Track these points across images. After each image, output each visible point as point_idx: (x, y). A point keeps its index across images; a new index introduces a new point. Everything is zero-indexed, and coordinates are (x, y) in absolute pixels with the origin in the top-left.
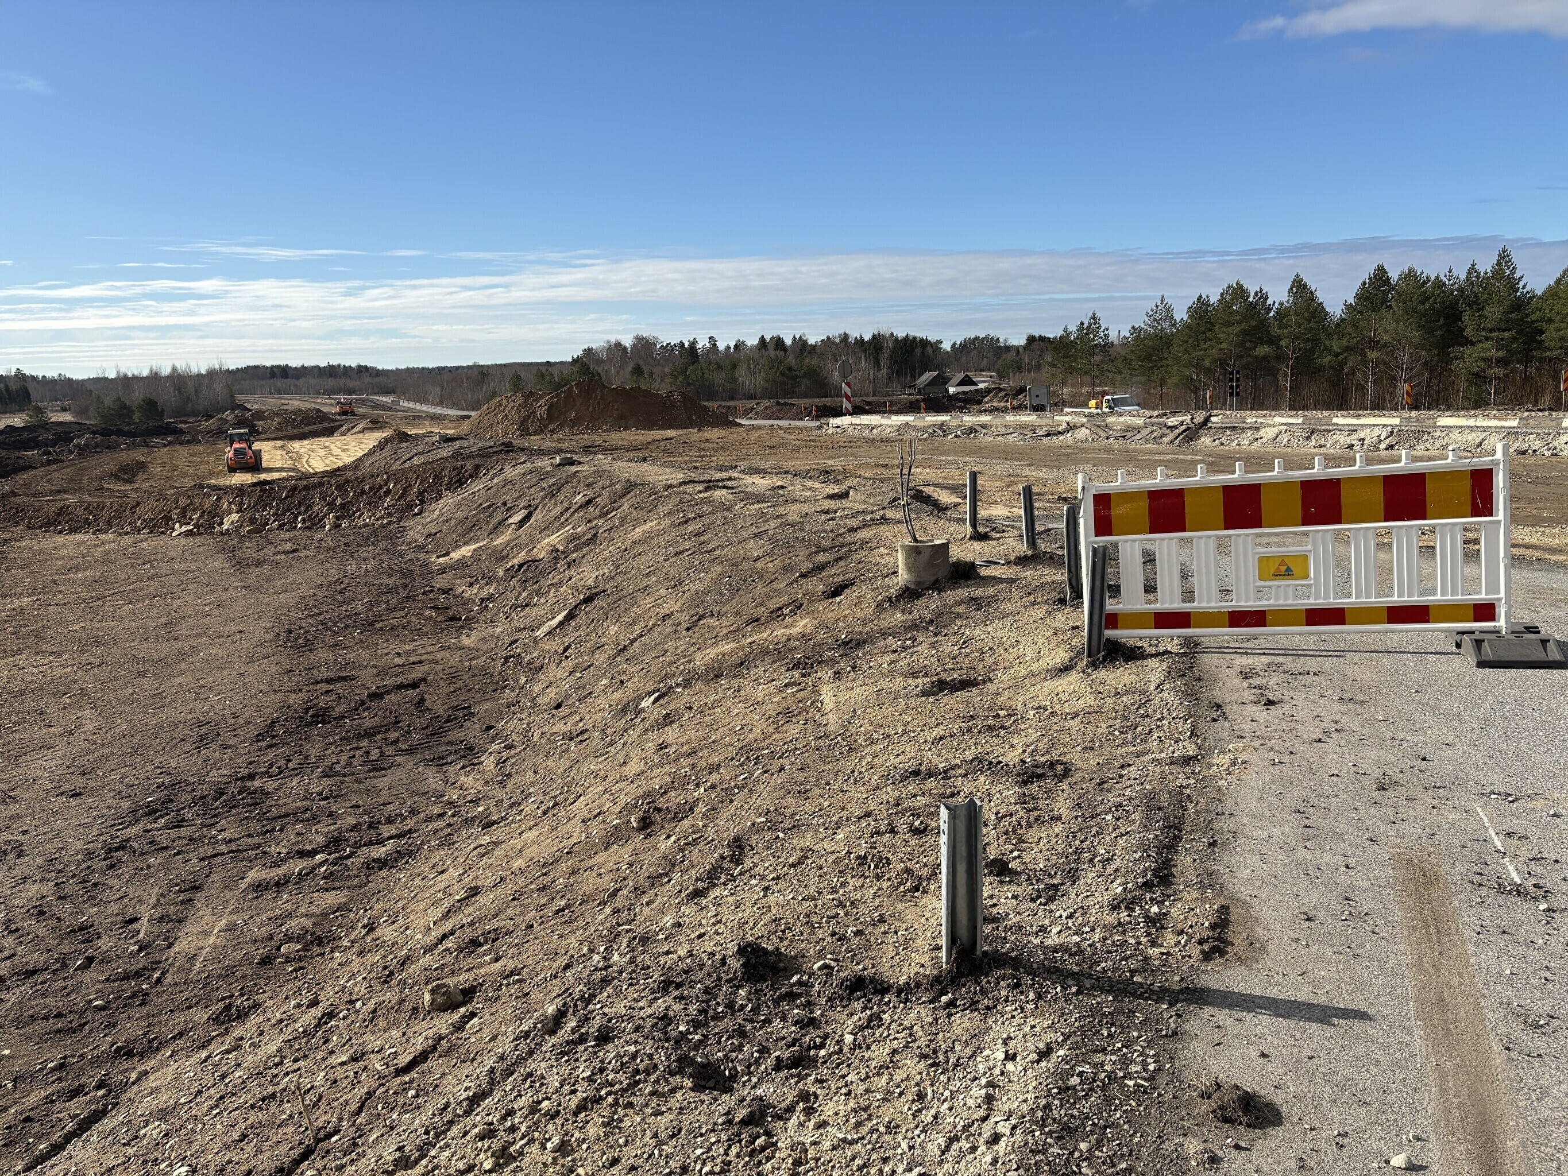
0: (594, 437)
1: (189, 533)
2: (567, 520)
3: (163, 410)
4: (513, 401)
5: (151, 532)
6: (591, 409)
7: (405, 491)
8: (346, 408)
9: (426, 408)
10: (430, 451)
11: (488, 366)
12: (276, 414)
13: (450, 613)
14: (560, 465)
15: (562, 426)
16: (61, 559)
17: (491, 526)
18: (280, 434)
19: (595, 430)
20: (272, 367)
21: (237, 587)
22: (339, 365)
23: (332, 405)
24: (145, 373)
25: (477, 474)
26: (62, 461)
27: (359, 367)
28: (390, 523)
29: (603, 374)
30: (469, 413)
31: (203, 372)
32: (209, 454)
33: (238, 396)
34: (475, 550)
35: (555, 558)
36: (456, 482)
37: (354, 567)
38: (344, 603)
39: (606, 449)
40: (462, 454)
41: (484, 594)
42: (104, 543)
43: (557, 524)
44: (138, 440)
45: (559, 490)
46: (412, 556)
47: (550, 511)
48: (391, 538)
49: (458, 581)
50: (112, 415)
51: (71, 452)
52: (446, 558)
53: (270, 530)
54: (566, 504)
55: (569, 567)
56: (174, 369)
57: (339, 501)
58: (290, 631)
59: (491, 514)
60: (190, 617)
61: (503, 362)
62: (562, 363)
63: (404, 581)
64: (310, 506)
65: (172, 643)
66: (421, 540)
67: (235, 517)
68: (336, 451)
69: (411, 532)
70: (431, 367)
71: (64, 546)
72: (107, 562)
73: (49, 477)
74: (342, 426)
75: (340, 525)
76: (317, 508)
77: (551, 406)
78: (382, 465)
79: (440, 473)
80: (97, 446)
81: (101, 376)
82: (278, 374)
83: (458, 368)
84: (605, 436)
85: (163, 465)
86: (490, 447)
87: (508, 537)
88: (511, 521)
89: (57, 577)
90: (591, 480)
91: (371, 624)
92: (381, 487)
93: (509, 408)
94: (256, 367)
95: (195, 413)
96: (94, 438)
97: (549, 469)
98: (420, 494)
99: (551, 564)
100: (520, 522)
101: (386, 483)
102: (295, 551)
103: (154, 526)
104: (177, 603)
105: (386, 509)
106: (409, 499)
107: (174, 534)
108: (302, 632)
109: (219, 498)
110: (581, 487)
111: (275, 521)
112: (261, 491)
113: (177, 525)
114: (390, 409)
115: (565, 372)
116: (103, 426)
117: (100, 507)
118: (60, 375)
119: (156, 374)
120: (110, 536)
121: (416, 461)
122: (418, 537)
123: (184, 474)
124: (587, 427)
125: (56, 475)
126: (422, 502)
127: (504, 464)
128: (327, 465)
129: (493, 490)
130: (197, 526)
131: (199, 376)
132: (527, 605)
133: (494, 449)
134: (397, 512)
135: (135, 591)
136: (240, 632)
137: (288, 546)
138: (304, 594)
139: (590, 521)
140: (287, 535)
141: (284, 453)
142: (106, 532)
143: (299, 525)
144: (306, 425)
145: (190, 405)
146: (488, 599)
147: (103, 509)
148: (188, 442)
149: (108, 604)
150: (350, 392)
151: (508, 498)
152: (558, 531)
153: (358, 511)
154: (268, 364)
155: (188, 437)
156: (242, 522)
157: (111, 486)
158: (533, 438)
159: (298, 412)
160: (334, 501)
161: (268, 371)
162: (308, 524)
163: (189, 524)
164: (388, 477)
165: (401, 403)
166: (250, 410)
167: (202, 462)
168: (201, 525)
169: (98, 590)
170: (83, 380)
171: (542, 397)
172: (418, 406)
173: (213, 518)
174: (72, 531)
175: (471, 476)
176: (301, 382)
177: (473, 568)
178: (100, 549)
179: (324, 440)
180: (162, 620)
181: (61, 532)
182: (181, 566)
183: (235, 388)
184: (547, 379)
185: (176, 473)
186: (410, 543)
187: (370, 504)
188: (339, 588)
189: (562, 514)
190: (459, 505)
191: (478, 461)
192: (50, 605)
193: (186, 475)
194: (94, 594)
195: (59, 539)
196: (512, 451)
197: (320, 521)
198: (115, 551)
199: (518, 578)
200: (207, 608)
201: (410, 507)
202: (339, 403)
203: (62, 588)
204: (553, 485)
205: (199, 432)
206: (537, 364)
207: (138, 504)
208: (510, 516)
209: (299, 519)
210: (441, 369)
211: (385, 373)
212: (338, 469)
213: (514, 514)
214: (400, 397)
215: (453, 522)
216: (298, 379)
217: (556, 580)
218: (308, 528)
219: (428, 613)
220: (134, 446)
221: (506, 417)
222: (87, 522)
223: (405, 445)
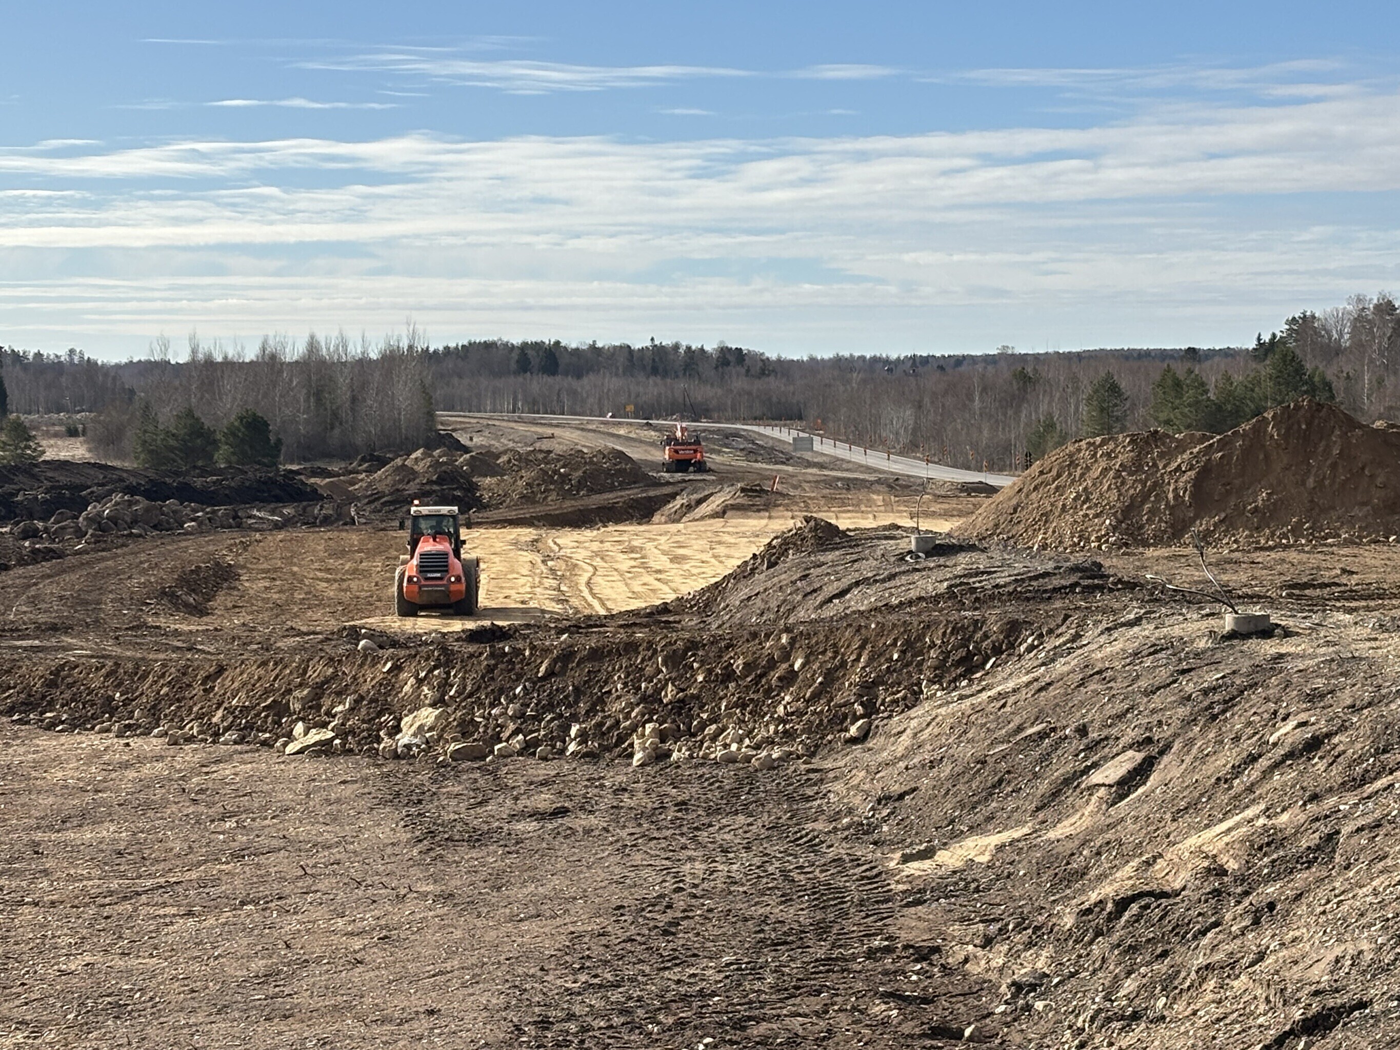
0: (1315, 560)
1: (324, 749)
2: (1250, 789)
3: (279, 442)
4: (1108, 455)
5: (241, 741)
6: (1311, 482)
7: (831, 677)
8: (685, 453)
9: (877, 460)
10: (892, 577)
11: (1037, 357)
12: (525, 460)
13: (935, 1014)
14: (1232, 635)
15: (1229, 524)
16: (50, 791)
17: (1044, 787)
18: (527, 512)
19: (1317, 537)
20: (525, 345)
21: (424, 896)
22: (676, 347)
23: (653, 444)
24: (250, 354)
25: (1012, 646)
26: (59, 555)
27: (724, 351)
28: (787, 757)
29: (1339, 386)
30: (992, 480)
31: (374, 355)
32: (371, 554)
33: (442, 414)
34: (1000, 848)
35: (1216, 893)
36: (957, 664)
37: (700, 867)
38: (675, 960)
39: (1352, 595)
40: (973, 590)
41: (1022, 973)
42: (141, 760)
43: (1222, 798)
44: (222, 510)
45: (1229, 703)
46: (840, 850)
47: (1203, 758)
48: (790, 798)
49: (955, 929)
50: (171, 449)
51: (80, 534)
52: (927, 864)
53: (503, 755)
54: (1248, 746)
55: (1256, 922)
56: (313, 345)
57: (670, 694)
58: (544, 1024)
59: (1045, 758)
60: (318, 961)
61: (1075, 349)
62: (1228, 353)
63: (819, 915)
64: (601, 701)
65: (278, 1025)
66: (864, 809)
67: (428, 715)
68: (660, 561)
69: (838, 787)
70: (894, 356)
71: (58, 761)
72: (148, 806)
73: (32, 591)
74: (673, 496)
75: (668, 754)
76: (617, 706)
77: (1204, 474)
78: (773, 604)
79: (920, 638)
80: (134, 522)
81: (157, 357)
82: (535, 362)
83: (960, 361)
84: (1344, 556)
85: (272, 574)
86: (1046, 575)
87: (1087, 822)
88: (1096, 777)
89: (38, 836)
90: (1319, 683)
91: (740, 1025)
92: (772, 664)
93: (1095, 472)
94: (488, 346)
95: (346, 452)
96: (130, 503)
97: (1202, 644)
98: (868, 688)
99: (1203, 908)
100: (1121, 783)
101: (786, 655)
102: (562, 812)
103: (250, 726)
104: (292, 924)
105: (781, 720)
106: (838, 699)
107: (292, 748)
108: (573, 1027)
109: (397, 668)
110: (1291, 703)
111: (515, 733)
112: (492, 655)
113: (299, 728)
114: (788, 460)
115: (1238, 378)
116: (151, 474)
117: (139, 672)
118: (72, 351)
119: (273, 357)
120: (153, 744)
121: (860, 601)
122: (857, 801)
123: (315, 601)
124: (1296, 531)
125: (49, 589)
126: (871, 710)
127: (1081, 625)
128: (636, 595)
129: (1052, 692)
130: (343, 733)
131: (363, 363)
132: (1135, 1017)
133: (1056, 582)
134: (808, 730)
135: (202, 884)
136: (431, 1012)
137: (544, 800)
138: (579, 928)
139: (1315, 797)
140: (544, 770)
141: (538, 558)
142: (147, 733)
143: (572, 747)
144: (592, 491)
145: (337, 431)
146: (1033, 987)
147: (144, 677)
148: (326, 521)
149: (143, 911)
150: (695, 412)
151: (1093, 715)
152: (1226, 815)
153: (713, 721)
154: (516, 339)
155: (328, 510)
156: (441, 728)
157: (162, 621)
158: (1150, 552)
159: (574, 458)
160: (658, 691)
161: (515, 355)
162: (593, 745)
163: (324, 725)
164: (793, 641)
165: (817, 446)
166: (466, 450)
167: (355, 571)
168: (352, 732)
169: (123, 876)
170: (118, 366)
171: (1182, 447)
172: (856, 455)
173: (380, 714)
174: (77, 724)
175: (997, 651)
176: (587, 382)
177: (993, 896)
178: (131, 774)
179: (632, 532)
180: (259, 965)
181: (51, 726)
182: (303, 831)
183: (438, 394)
184: (1189, 395)
185: (299, 596)
186: (836, 817)
187: (744, 706)
188: (663, 920)
189: (1237, 771)
190: (963, 724)
191: (1014, 610)
192: (21, 903)
193: (320, 602)
194: (114, 885)
195: (48, 743)
196: (1101, 588)
197: (621, 739)
198: (163, 782)
199: (1115, 938)
200: (357, 944)
201: (840, 720)
202: (671, 440)
203: (50, 864)
204: (1214, 689)
205: (352, 498)
206: (1163, 355)
207: (221, 670)
208: (1095, 765)
209: (574, 731)
210: (918, 364)
211: (783, 368)
212: (665, 609)
213: (1105, 759)
214: (813, 429)
215: (946, 770)
216: (579, 376)
217: (1219, 956)
218: (592, 756)
219: (878, 1008)
220: (210, 525)
221: (1085, 497)
222: (109, 707)
223: (830, 556)
